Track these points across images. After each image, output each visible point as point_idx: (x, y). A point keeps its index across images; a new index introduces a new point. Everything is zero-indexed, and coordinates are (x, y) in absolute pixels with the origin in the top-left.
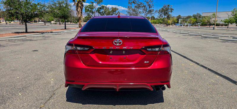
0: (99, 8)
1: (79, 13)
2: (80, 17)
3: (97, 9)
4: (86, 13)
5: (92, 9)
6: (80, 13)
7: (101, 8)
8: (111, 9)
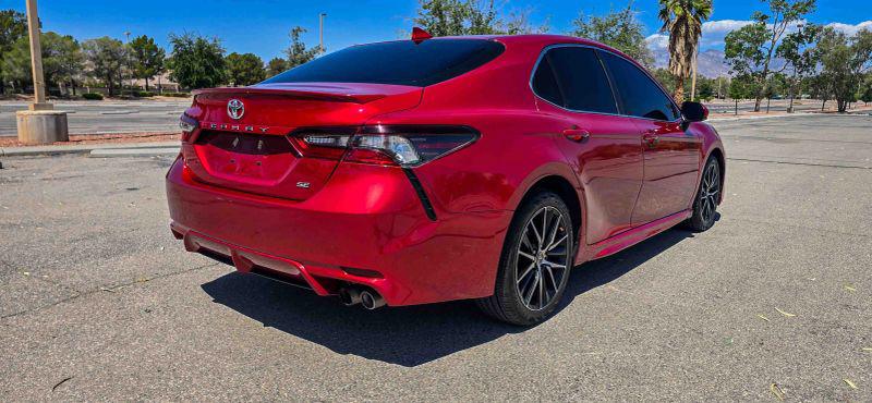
0: (792, 36)
1: (678, 59)
2: (682, 74)
3: (779, 42)
4: (730, 60)
5: (759, 41)
6: (683, 58)
7: (799, 39)
8: (853, 39)
